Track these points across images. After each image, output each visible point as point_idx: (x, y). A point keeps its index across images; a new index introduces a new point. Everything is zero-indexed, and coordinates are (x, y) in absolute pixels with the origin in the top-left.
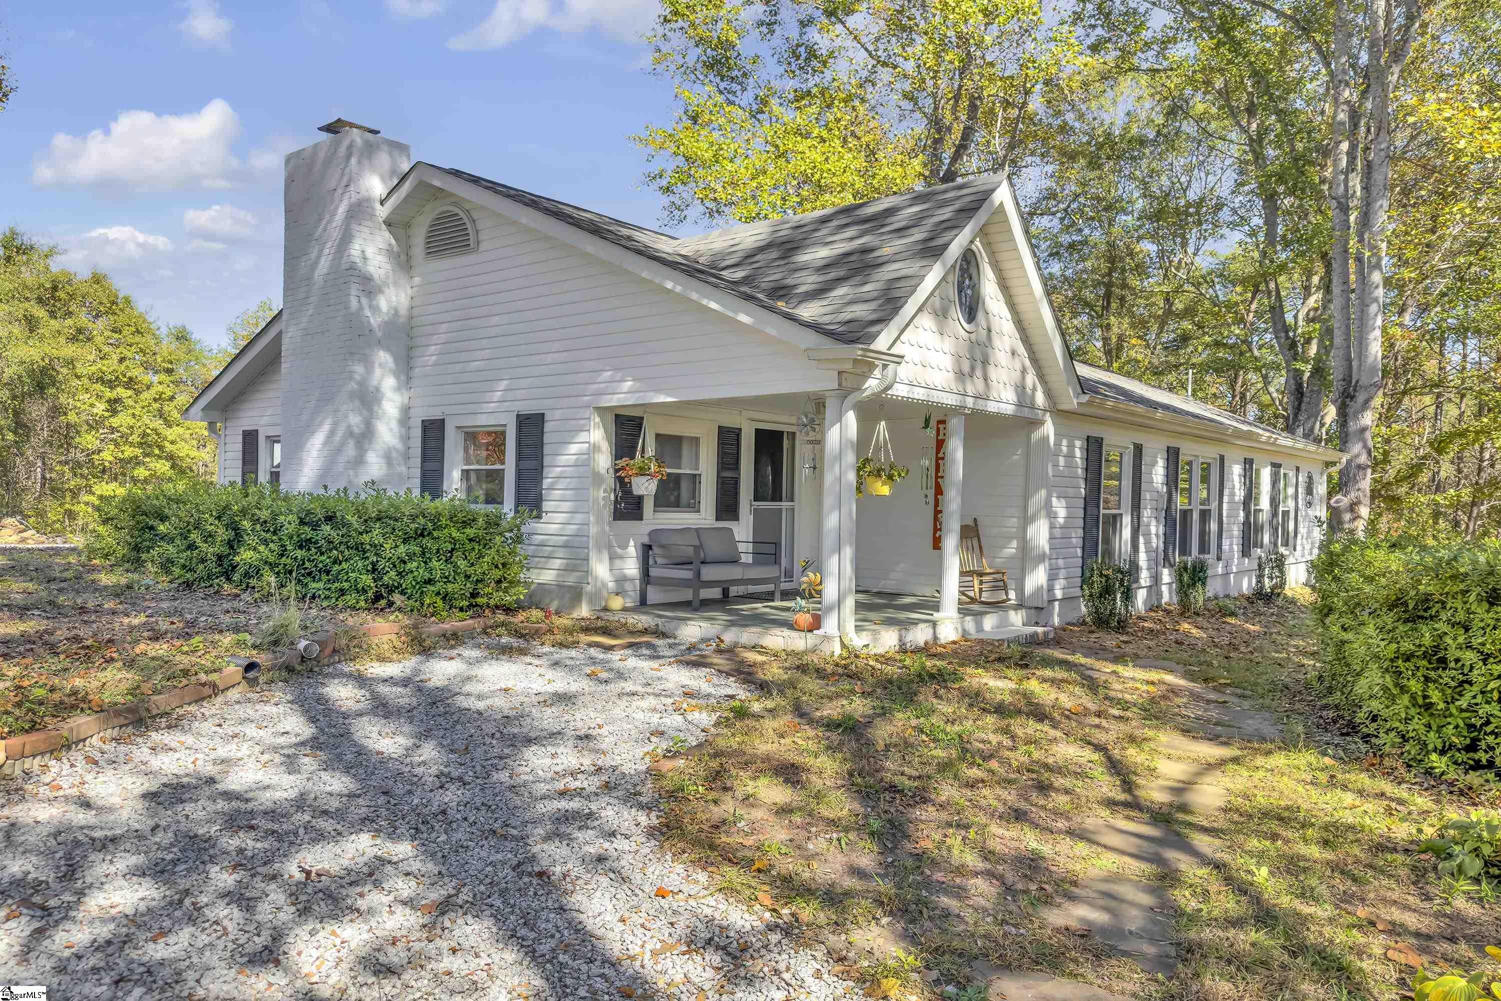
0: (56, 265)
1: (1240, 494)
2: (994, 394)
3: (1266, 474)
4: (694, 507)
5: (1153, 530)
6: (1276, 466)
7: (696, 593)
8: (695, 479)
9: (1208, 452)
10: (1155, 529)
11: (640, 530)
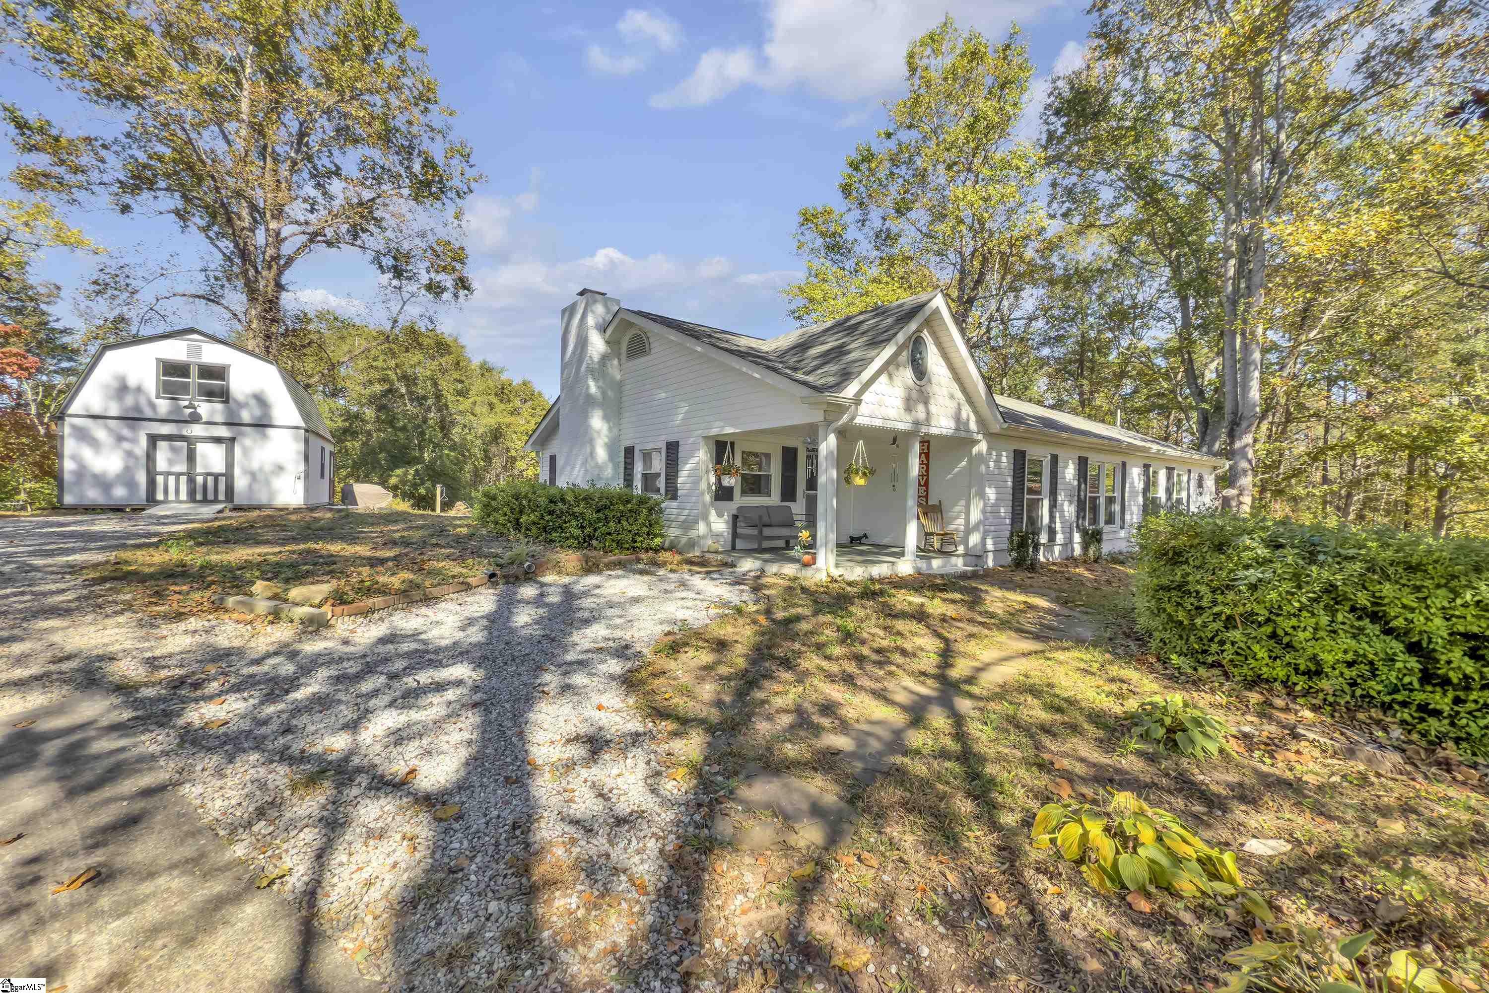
0: (504, 377)
1: (1140, 485)
2: (933, 423)
3: (1162, 475)
4: (769, 494)
5: (1066, 507)
6: (1170, 470)
7: (760, 544)
8: (768, 477)
9: (1111, 461)
10: (1069, 510)
11: (732, 507)
